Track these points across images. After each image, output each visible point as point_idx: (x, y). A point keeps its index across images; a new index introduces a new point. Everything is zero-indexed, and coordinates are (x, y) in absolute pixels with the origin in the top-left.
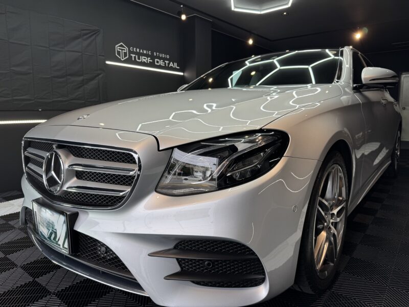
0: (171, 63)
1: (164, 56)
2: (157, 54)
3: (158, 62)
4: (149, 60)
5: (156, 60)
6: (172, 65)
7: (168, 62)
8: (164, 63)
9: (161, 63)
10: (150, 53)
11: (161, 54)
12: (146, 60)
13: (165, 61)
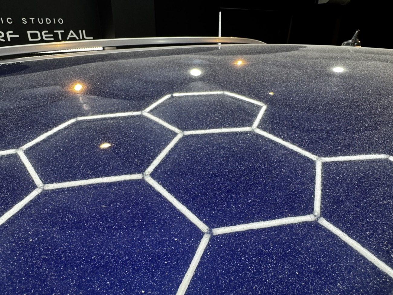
0: (71, 32)
1: (48, 21)
2: (29, 21)
3: (34, 36)
4: (9, 37)
5: (29, 32)
6: (75, 36)
7: (63, 31)
8: (52, 35)
9: (44, 36)
10: (9, 20)
11: (42, 19)
12: (3, 35)
13: (55, 31)
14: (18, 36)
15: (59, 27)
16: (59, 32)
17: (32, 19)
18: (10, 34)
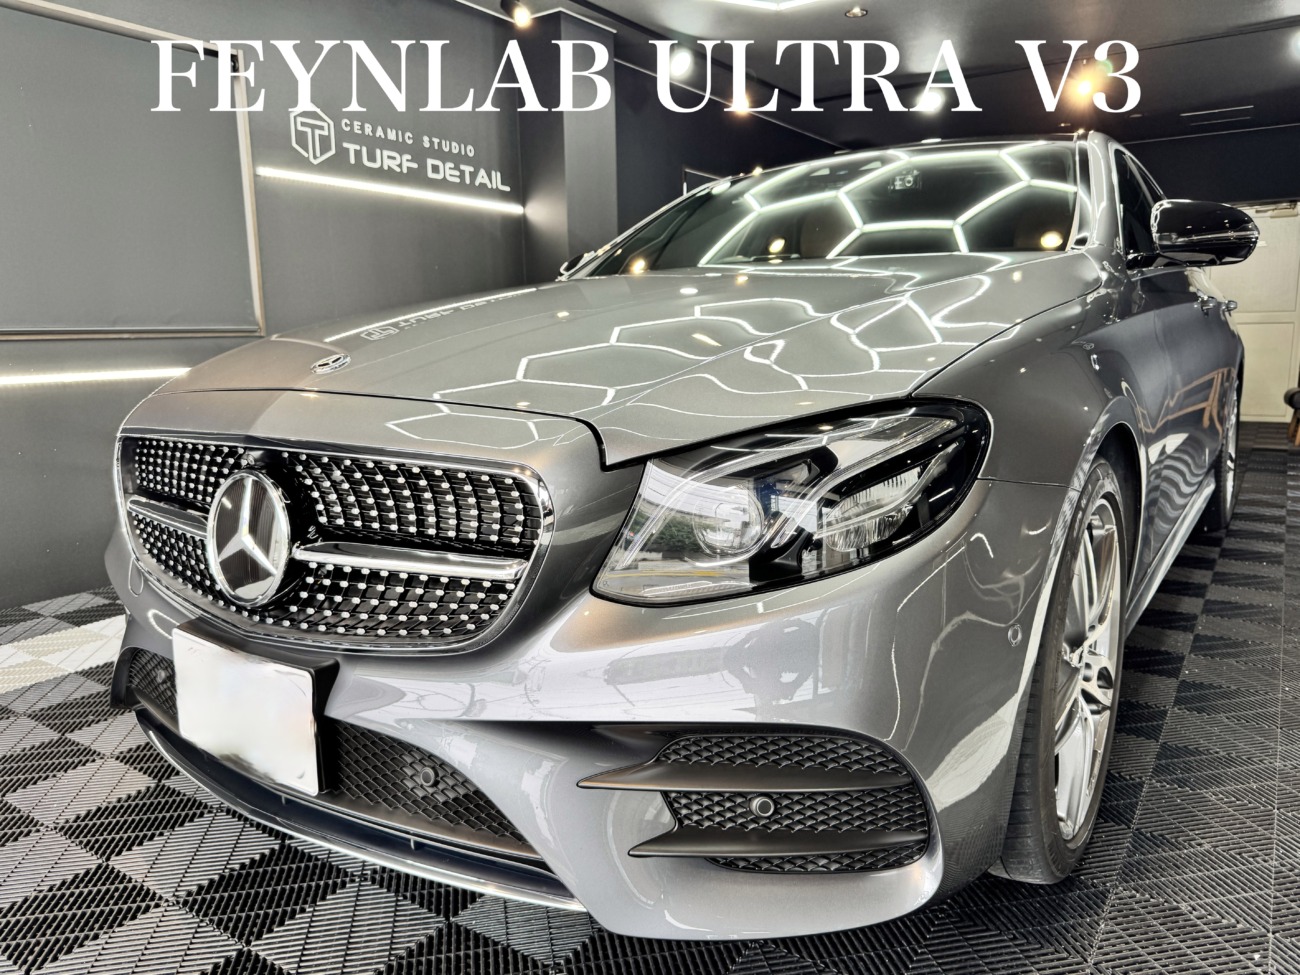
0: (482, 172)
1: (455, 149)
2: (431, 142)
3: (435, 169)
4: (405, 164)
5: (430, 162)
6: (486, 180)
7: (472, 169)
8: (457, 173)
9: (448, 172)
10: (409, 138)
11: (448, 143)
12: (398, 162)
13: (462, 167)
14: (415, 165)
15: (467, 160)
16: (468, 169)
17: (436, 141)
18: (408, 160)
